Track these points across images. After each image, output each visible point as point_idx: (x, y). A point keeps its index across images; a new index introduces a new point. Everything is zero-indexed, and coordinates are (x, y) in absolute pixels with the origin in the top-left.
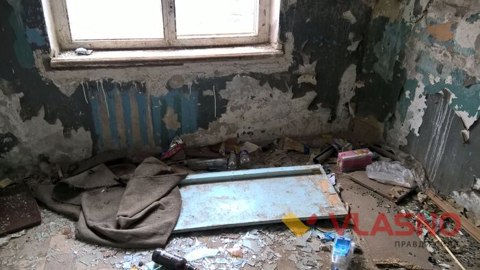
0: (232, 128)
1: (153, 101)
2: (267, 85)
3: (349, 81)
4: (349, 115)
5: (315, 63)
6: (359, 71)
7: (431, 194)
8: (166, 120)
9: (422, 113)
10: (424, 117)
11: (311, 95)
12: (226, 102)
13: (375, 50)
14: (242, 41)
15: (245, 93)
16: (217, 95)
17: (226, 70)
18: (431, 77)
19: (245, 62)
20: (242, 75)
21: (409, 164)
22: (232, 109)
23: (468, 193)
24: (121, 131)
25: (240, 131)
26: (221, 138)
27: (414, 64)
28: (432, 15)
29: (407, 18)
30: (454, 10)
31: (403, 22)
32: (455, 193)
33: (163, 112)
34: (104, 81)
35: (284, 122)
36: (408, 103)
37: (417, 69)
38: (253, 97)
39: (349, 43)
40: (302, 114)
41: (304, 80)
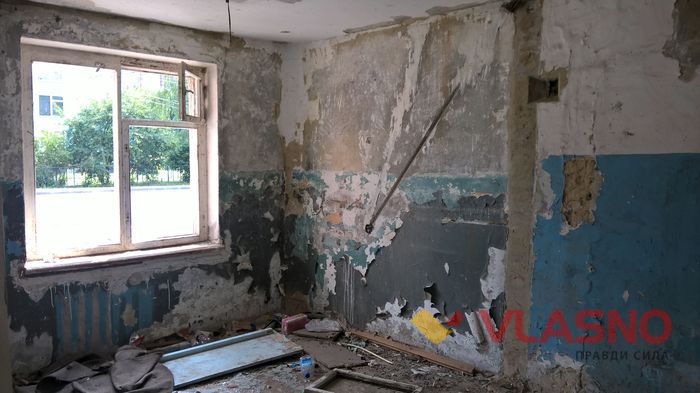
0: (184, 319)
1: (114, 298)
2: (213, 275)
3: (275, 266)
4: (281, 295)
5: (248, 253)
6: (282, 256)
7: (353, 331)
8: (124, 317)
9: (334, 276)
10: (336, 279)
11: (248, 281)
12: (178, 293)
13: (291, 239)
14: (186, 241)
15: (195, 284)
16: (171, 287)
17: (177, 265)
18: (334, 249)
19: (194, 256)
20: (192, 267)
21: (334, 317)
22: (184, 300)
23: (375, 320)
24: (81, 332)
25: (191, 321)
26: (175, 329)
27: (321, 244)
28: (326, 209)
29: (310, 214)
30: (339, 204)
31: (308, 217)
32: (368, 325)
33: (122, 308)
34: (71, 284)
35: (229, 307)
36: (323, 272)
37: (324, 247)
38: (201, 287)
39: (272, 236)
40: (243, 298)
41: (242, 267)
